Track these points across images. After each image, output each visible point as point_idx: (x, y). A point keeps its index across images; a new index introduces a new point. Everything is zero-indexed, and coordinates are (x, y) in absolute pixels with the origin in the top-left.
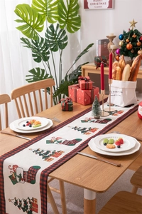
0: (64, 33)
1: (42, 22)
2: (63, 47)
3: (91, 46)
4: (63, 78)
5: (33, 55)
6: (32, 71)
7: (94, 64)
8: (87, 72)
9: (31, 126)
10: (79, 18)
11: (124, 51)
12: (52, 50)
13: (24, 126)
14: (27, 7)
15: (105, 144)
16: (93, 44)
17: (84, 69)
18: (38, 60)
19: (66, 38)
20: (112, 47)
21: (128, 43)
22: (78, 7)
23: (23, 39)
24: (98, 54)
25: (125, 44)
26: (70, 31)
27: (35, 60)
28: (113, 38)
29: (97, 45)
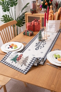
3: (28, 4)
4: (16, 19)
5: (3, 9)
6: (3, 16)
7: (30, 12)
8: (27, 16)
9: (12, 48)
11: (44, 6)
12: (11, 6)
13: (9, 48)
15: (56, 58)
16: (29, 3)
17: (26, 15)
18: (5, 11)
19: (17, 1)
20: (38, 4)
21: (46, 2)
24: (32, 7)
25: (44, 3)
27: (4, 11)
29: (31, 4)
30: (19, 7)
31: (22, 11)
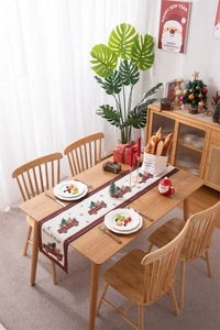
0: (137, 69)
1: (116, 60)
2: (134, 82)
3: (161, 84)
4: (132, 109)
8: (152, 112)
10: (153, 56)
12: (124, 83)
14: (103, 46)
17: (150, 110)
19: (138, 75)
20: (178, 92)
21: (191, 93)
22: (153, 45)
23: (96, 77)
24: (165, 96)
25: (189, 93)
26: (142, 69)
28: (181, 82)
29: (166, 87)
30: (144, 85)
31: (146, 96)
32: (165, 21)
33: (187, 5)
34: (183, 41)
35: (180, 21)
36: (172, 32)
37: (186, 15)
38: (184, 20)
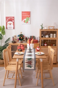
2: (1, 39)
7: (12, 43)
8: (10, 45)
10: (5, 32)
16: (10, 38)
21: (21, 37)
24: (12, 40)
26: (3, 35)
28: (15, 36)
32: (8, 22)
33: (13, 17)
34: (14, 26)
35: (12, 21)
36: (10, 24)
37: (14, 20)
38: (13, 21)
